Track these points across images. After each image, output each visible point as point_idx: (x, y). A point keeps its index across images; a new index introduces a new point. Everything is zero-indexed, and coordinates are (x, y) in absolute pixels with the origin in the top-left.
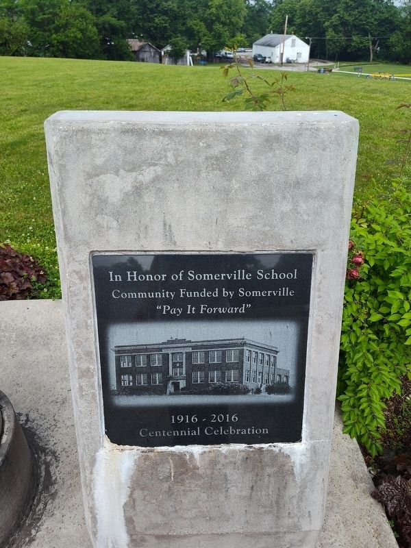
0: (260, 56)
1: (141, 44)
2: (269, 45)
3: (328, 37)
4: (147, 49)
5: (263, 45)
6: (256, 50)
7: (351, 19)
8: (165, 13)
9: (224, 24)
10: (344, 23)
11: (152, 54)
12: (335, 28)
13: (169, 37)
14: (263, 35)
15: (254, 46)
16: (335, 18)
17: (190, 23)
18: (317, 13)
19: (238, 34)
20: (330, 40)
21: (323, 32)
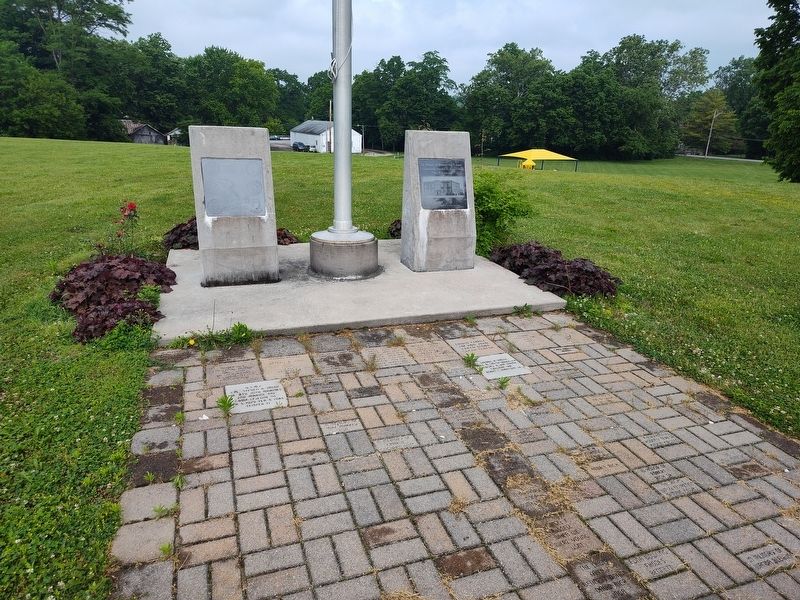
0: (301, 144)
1: (137, 126)
2: (312, 133)
3: (381, 126)
4: (146, 132)
5: (304, 132)
6: (295, 137)
7: (405, 107)
8: (170, 90)
9: (252, 106)
10: (398, 112)
11: (154, 138)
12: (388, 116)
13: (178, 118)
14: (302, 121)
15: (291, 133)
16: (386, 105)
17: (205, 103)
18: (365, 100)
19: (270, 118)
20: (384, 128)
21: (375, 120)
